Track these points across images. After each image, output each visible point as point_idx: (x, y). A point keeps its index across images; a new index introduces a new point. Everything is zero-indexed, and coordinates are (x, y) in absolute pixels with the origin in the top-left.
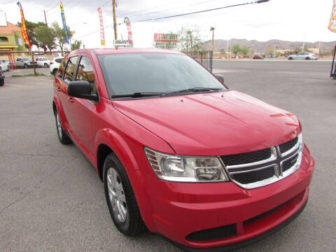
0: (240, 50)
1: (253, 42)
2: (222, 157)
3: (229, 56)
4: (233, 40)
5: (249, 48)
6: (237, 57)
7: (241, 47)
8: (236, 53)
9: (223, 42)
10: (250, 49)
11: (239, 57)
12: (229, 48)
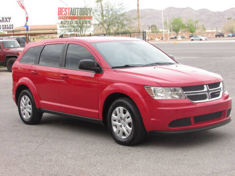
0: (183, 26)
1: (203, 11)
2: (182, 87)
3: (166, 35)
4: (169, 9)
5: (197, 22)
6: (179, 38)
7: (184, 21)
8: (176, 31)
9: (154, 14)
10: (200, 24)
11: (183, 37)
12: (165, 23)
